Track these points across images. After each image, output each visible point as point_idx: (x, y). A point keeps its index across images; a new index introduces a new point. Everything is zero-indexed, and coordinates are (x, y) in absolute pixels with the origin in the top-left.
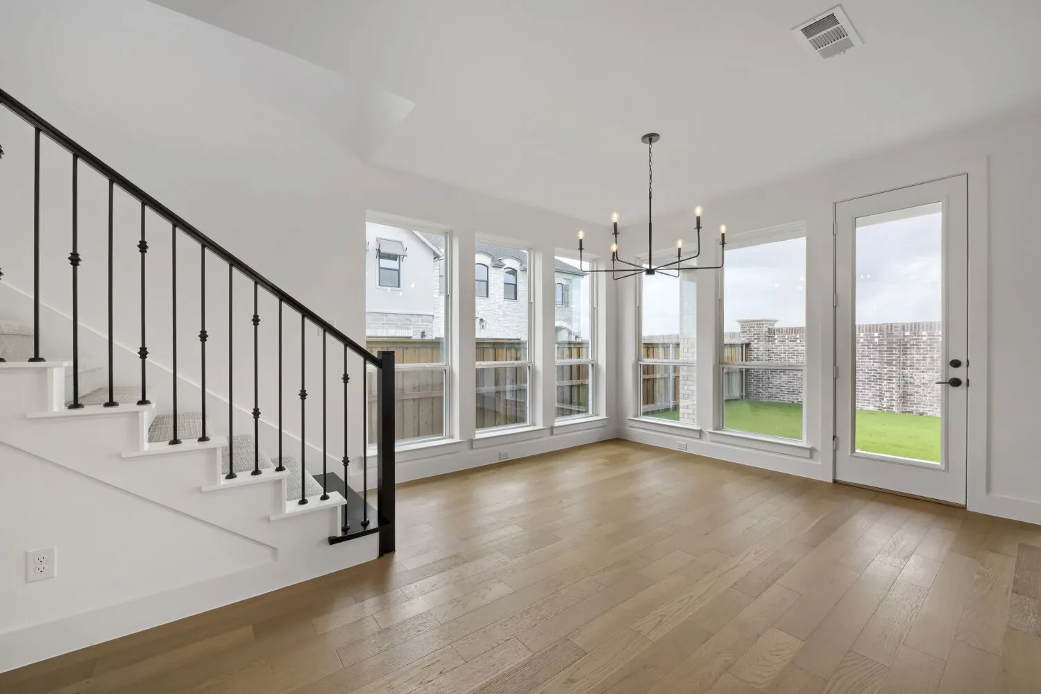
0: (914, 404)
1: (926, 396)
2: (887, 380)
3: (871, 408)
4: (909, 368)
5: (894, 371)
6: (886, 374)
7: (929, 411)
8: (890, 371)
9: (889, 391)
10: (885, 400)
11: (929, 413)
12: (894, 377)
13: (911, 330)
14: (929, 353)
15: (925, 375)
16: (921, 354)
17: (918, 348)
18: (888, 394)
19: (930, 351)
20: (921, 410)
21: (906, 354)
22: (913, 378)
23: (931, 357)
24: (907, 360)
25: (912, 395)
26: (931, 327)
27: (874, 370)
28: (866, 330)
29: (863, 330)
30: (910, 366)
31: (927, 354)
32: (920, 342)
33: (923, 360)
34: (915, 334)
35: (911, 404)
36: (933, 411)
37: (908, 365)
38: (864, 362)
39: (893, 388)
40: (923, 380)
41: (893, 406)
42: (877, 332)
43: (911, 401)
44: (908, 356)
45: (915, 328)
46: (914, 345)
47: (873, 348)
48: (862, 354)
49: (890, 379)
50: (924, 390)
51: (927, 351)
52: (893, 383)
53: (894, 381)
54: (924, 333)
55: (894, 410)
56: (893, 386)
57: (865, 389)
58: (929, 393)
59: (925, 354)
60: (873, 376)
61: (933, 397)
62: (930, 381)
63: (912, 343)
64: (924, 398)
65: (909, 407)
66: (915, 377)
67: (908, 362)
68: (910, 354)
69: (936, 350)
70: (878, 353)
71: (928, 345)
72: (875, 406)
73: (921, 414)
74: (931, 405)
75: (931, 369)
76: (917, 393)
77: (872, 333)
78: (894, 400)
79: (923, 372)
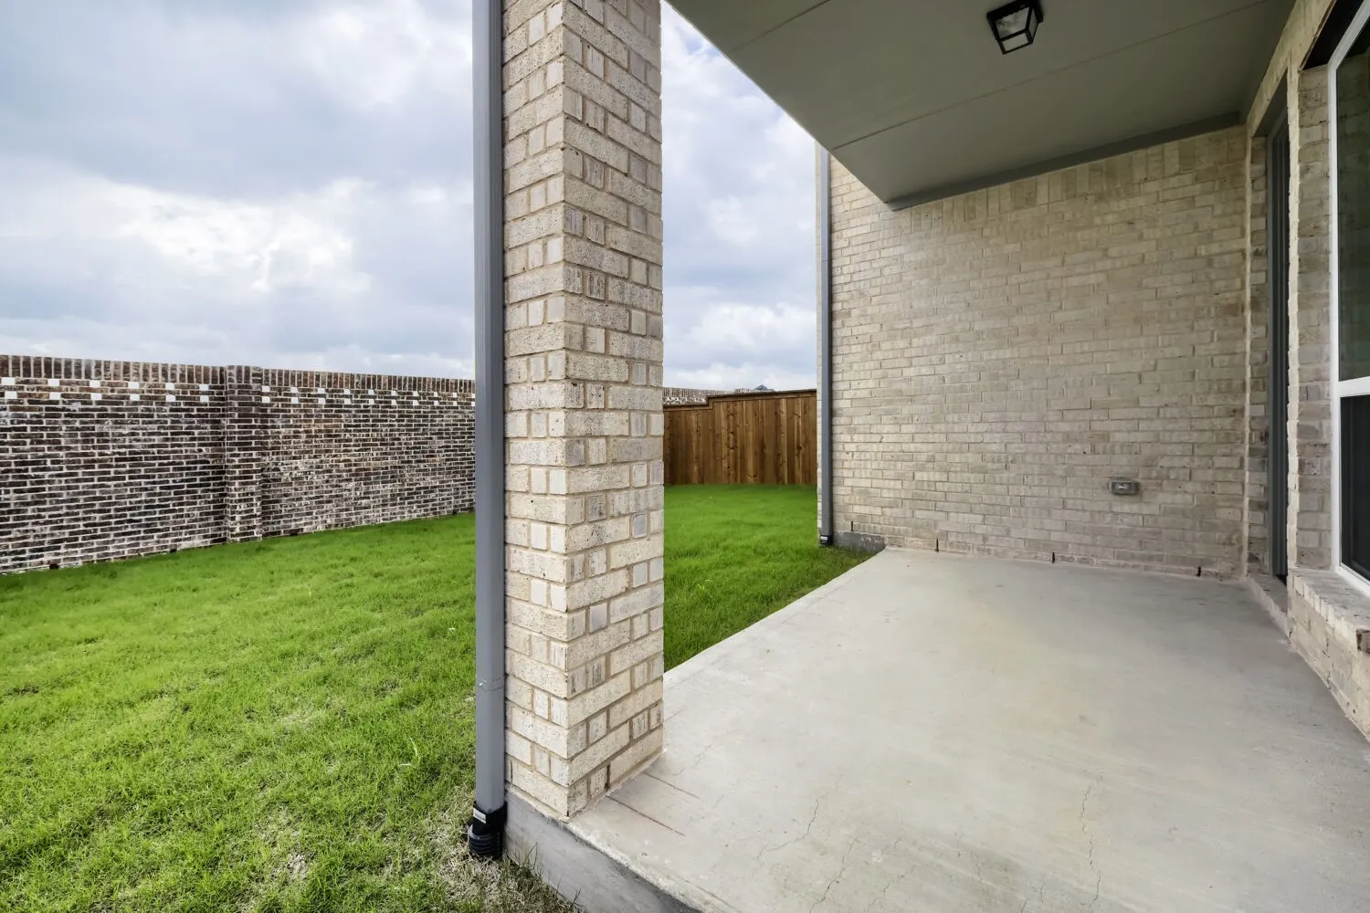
0: (282, 517)
1: (301, 499)
2: (240, 478)
3: (197, 541)
4: (271, 452)
5: (254, 460)
6: (238, 467)
7: (306, 524)
8: (247, 460)
9: (245, 500)
10: (238, 518)
11: (306, 529)
12: (255, 472)
13: (274, 382)
14: (303, 424)
15: (299, 463)
16: (291, 426)
17: (286, 416)
18: (243, 507)
19: (305, 421)
20: (293, 526)
21: (267, 427)
22: (278, 470)
23: (306, 432)
24: (267, 437)
25: (277, 501)
26: (305, 381)
27: (201, 462)
28: (182, 376)
29: (173, 375)
30: (273, 448)
31: (300, 426)
32: (289, 405)
33: (295, 437)
34: (280, 390)
35: (276, 518)
36: (311, 523)
37: (270, 446)
38: (179, 446)
39: (252, 494)
40: (295, 472)
41: (254, 527)
42: (206, 381)
43: (276, 512)
44: (269, 431)
45: (280, 379)
46: (278, 411)
47: (198, 416)
48: (172, 428)
49: (245, 477)
50: (296, 490)
51: (301, 421)
52: (253, 483)
53: (254, 479)
54: (294, 390)
55: (255, 535)
56: (253, 488)
57: (182, 504)
58: (306, 493)
59: (296, 426)
60: (200, 474)
61: (311, 499)
62: (305, 473)
63: (274, 407)
64: (297, 504)
65: (273, 523)
66: (282, 469)
67: (270, 441)
68: (273, 427)
69: (313, 419)
70: (209, 426)
71: (301, 411)
72: (205, 537)
73: (294, 533)
74: (308, 514)
75: (307, 452)
76: (286, 495)
77: (195, 384)
78: (255, 516)
79: (295, 458)
